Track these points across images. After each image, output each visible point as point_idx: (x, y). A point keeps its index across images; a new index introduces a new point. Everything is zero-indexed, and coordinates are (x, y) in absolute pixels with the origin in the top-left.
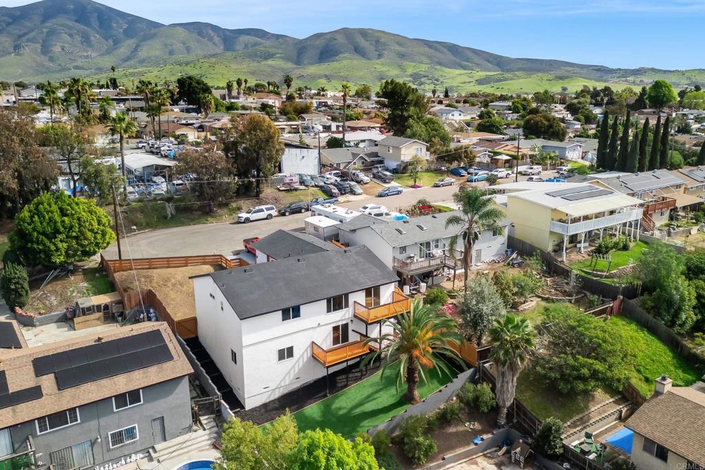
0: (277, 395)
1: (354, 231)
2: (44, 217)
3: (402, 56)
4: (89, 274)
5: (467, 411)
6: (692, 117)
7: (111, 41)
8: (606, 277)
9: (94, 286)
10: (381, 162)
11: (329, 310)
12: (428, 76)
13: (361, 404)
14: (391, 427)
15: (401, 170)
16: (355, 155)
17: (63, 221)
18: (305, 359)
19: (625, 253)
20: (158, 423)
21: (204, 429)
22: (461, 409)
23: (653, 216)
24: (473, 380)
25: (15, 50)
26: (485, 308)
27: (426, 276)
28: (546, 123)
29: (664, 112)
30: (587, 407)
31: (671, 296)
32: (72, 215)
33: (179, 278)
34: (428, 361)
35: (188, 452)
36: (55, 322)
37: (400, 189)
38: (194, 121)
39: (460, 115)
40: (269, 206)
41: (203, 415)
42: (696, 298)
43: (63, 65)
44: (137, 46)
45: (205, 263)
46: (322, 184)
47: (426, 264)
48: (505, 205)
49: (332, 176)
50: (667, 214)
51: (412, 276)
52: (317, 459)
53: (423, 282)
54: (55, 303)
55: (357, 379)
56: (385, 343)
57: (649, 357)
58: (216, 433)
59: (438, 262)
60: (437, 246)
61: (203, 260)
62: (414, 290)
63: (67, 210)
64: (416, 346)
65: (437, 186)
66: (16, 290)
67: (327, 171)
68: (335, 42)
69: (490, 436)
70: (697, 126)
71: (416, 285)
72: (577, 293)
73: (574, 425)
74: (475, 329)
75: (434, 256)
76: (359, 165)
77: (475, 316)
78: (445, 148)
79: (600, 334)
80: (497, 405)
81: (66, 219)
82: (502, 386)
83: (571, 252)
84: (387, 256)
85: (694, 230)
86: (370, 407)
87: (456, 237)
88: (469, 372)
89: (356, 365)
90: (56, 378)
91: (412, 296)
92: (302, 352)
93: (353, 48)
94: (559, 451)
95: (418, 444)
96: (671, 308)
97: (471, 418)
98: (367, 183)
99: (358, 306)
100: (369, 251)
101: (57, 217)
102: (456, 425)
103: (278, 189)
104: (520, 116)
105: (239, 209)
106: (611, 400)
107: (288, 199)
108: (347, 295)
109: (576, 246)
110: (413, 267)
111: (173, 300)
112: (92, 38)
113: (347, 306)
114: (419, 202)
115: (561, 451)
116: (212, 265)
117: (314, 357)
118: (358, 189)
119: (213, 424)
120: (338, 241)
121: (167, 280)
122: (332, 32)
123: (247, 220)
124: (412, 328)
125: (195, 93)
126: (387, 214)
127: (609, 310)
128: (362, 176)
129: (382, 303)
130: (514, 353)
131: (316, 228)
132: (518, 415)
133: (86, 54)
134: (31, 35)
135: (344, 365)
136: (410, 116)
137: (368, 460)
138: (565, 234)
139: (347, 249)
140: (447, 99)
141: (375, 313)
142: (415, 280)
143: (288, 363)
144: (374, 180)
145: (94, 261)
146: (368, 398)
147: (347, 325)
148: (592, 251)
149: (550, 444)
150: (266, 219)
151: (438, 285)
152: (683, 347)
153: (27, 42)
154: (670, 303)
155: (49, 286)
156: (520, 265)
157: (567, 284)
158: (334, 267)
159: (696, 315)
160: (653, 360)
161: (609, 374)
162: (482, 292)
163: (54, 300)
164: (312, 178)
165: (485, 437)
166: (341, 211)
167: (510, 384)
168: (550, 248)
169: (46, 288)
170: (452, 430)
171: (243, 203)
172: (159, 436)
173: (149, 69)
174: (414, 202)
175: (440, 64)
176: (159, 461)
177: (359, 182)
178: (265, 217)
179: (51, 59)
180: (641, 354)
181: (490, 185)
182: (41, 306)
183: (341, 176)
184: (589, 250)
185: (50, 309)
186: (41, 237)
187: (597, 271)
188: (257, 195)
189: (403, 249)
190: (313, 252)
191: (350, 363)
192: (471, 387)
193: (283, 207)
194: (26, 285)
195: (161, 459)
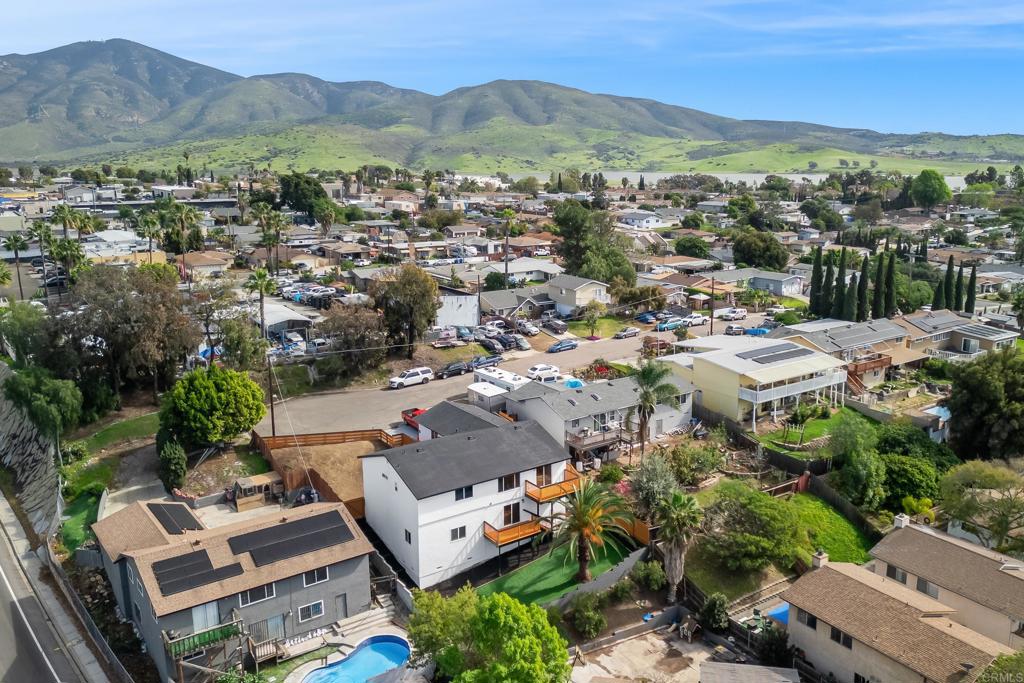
0: (450, 575)
1: (523, 401)
2: (200, 393)
3: (582, 120)
4: (242, 451)
5: (638, 589)
6: (971, 219)
7: (166, 101)
8: (799, 450)
9: (250, 466)
10: (552, 307)
11: (500, 490)
12: (618, 148)
13: (533, 583)
14: (562, 604)
15: (577, 318)
16: (520, 299)
17: (219, 398)
18: (477, 539)
19: (824, 421)
20: (340, 600)
21: (382, 607)
22: (632, 588)
23: (865, 377)
24: (645, 559)
25: (29, 113)
26: (656, 486)
27: (601, 451)
28: (761, 244)
29: (935, 213)
30: (758, 586)
31: (858, 471)
32: (228, 390)
33: (338, 455)
34: (598, 539)
35: (368, 628)
36: (216, 504)
37: (574, 342)
38: (310, 242)
39: (657, 221)
40: (425, 368)
41: (380, 594)
42: (887, 472)
43: (98, 134)
44: (204, 108)
45: (363, 439)
46: (483, 338)
47: (600, 438)
48: (691, 367)
49: (495, 328)
50: (882, 374)
51: (585, 452)
52: (497, 616)
53: (597, 457)
54: (212, 484)
55: (529, 560)
56: (556, 521)
57: (830, 536)
58: (394, 611)
59: (614, 435)
60: (612, 418)
61: (362, 435)
62: (587, 466)
63: (223, 385)
64: (586, 524)
65: (618, 337)
66: (175, 471)
67: (488, 320)
68: (486, 100)
69: (660, 613)
70: (979, 232)
71: (590, 461)
72: (764, 469)
73: (744, 602)
74: (648, 507)
75: (609, 429)
76: (525, 310)
77: (647, 494)
78: (629, 289)
79: (769, 511)
80: (667, 582)
81: (222, 395)
82: (670, 563)
83: (763, 421)
84: (558, 430)
85: (913, 392)
86: (541, 586)
87: (634, 407)
88: (642, 551)
89: (528, 545)
90: (252, 556)
91: (585, 472)
92: (474, 532)
93: (511, 108)
94: (724, 625)
95: (588, 618)
96: (860, 484)
97: (643, 596)
98: (535, 335)
99: (528, 484)
100: (540, 427)
101: (214, 393)
102: (627, 603)
103: (433, 346)
104: (738, 222)
105: (390, 371)
106: (785, 579)
107: (444, 358)
108: (518, 475)
109: (769, 414)
110: (587, 442)
111: (334, 479)
112: (140, 97)
113: (518, 485)
114: (596, 361)
115: (726, 625)
116: (371, 441)
117: (486, 537)
118: (525, 342)
119: (390, 602)
120: (505, 411)
121: (325, 458)
122: (482, 86)
123: (401, 386)
124: (583, 507)
125: (305, 197)
126: (559, 378)
127: (794, 487)
128: (531, 327)
129: (553, 482)
130: (681, 530)
131: (481, 398)
132: (688, 593)
133: (130, 120)
134: (53, 93)
135: (516, 545)
136: (587, 248)
137: (541, 621)
138: (754, 402)
139: (517, 424)
140: (641, 192)
141: (547, 492)
142: (588, 456)
143: (461, 542)
144: (544, 330)
145: (245, 438)
146: (540, 578)
147: (518, 504)
148: (787, 420)
149: (714, 617)
150: (422, 383)
151: (614, 461)
152: (869, 526)
153: (46, 103)
154: (857, 479)
155: (203, 466)
156: (704, 437)
157: (753, 458)
158: (504, 445)
159: (885, 491)
160: (834, 539)
161: (777, 551)
162: (654, 470)
163: (211, 481)
164: (471, 330)
165: (655, 614)
166: (508, 377)
167: (678, 561)
168: (740, 417)
169: (201, 468)
170: (623, 607)
171: (393, 364)
172: (341, 613)
173: (223, 141)
174: (590, 361)
175: (636, 130)
176: (343, 636)
177: (527, 334)
178: (420, 381)
179: (81, 127)
180: (822, 533)
181: (679, 340)
182: (198, 487)
183: (504, 327)
184: (784, 418)
185: (209, 490)
186: (199, 415)
187: (789, 442)
188: (410, 357)
189: (576, 422)
190: (481, 428)
191: (522, 543)
192: (642, 565)
193: (438, 368)
194: (184, 466)
195: (345, 634)
